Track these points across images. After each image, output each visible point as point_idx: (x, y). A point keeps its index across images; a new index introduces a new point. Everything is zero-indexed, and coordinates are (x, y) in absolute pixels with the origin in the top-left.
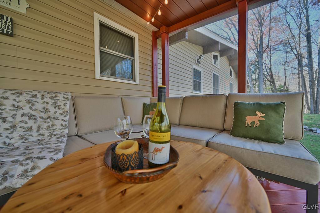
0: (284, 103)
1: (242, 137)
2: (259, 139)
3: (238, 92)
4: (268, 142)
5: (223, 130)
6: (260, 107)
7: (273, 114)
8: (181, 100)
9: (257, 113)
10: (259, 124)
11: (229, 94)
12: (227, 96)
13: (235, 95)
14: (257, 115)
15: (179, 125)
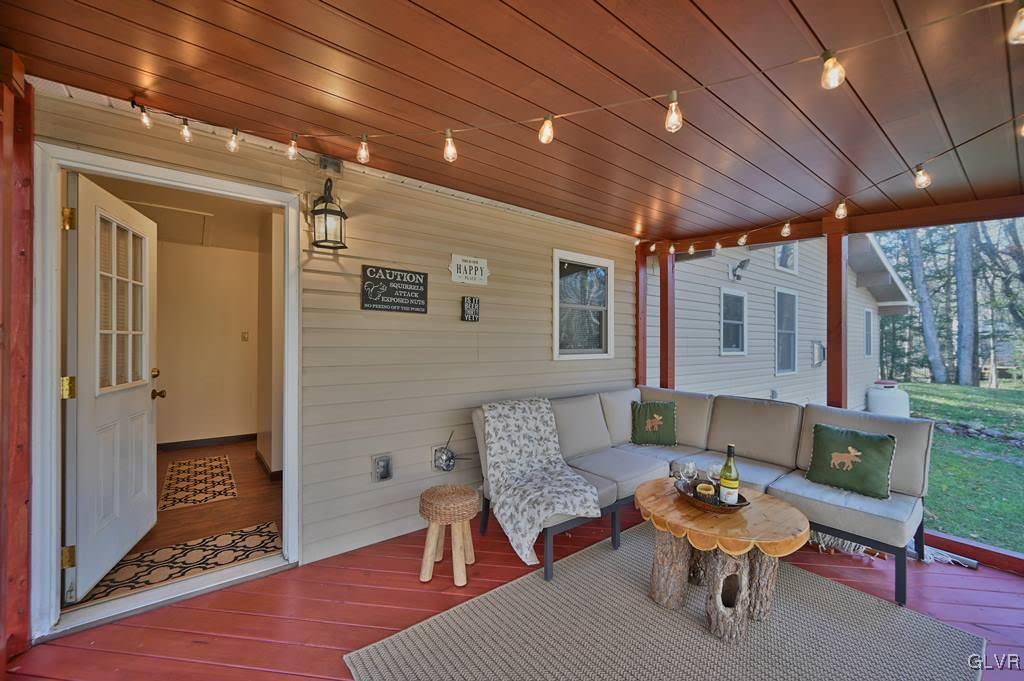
0: (893, 438)
1: (825, 484)
2: (851, 489)
3: (828, 405)
4: (865, 494)
5: (795, 469)
6: (855, 439)
7: (874, 455)
8: (710, 402)
9: (850, 448)
10: (851, 467)
11: (807, 405)
12: (803, 408)
13: (818, 408)
14: (849, 452)
15: (707, 450)
